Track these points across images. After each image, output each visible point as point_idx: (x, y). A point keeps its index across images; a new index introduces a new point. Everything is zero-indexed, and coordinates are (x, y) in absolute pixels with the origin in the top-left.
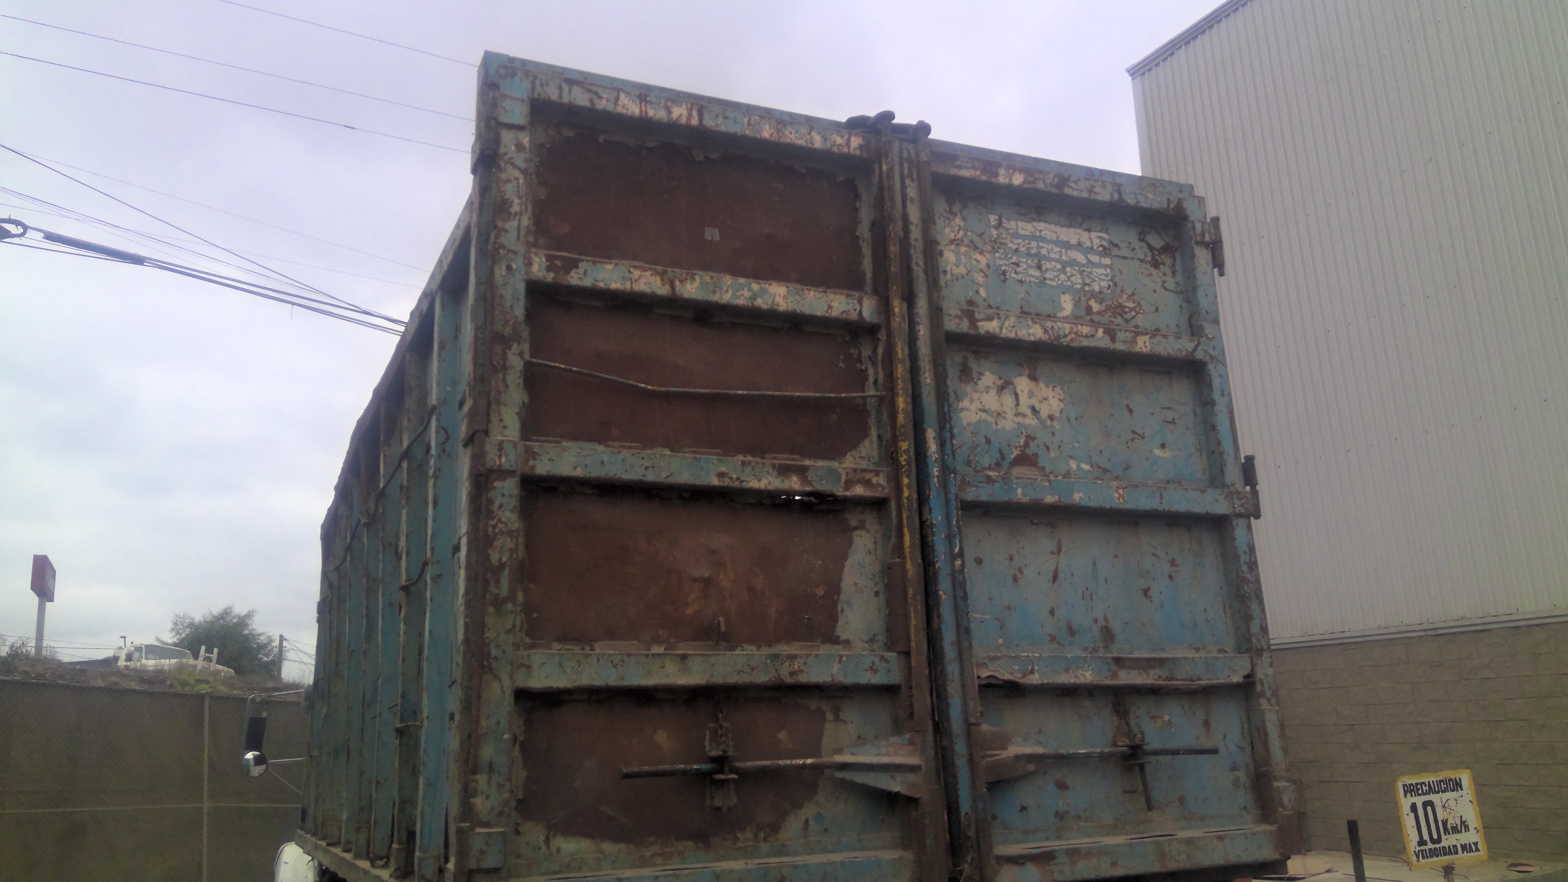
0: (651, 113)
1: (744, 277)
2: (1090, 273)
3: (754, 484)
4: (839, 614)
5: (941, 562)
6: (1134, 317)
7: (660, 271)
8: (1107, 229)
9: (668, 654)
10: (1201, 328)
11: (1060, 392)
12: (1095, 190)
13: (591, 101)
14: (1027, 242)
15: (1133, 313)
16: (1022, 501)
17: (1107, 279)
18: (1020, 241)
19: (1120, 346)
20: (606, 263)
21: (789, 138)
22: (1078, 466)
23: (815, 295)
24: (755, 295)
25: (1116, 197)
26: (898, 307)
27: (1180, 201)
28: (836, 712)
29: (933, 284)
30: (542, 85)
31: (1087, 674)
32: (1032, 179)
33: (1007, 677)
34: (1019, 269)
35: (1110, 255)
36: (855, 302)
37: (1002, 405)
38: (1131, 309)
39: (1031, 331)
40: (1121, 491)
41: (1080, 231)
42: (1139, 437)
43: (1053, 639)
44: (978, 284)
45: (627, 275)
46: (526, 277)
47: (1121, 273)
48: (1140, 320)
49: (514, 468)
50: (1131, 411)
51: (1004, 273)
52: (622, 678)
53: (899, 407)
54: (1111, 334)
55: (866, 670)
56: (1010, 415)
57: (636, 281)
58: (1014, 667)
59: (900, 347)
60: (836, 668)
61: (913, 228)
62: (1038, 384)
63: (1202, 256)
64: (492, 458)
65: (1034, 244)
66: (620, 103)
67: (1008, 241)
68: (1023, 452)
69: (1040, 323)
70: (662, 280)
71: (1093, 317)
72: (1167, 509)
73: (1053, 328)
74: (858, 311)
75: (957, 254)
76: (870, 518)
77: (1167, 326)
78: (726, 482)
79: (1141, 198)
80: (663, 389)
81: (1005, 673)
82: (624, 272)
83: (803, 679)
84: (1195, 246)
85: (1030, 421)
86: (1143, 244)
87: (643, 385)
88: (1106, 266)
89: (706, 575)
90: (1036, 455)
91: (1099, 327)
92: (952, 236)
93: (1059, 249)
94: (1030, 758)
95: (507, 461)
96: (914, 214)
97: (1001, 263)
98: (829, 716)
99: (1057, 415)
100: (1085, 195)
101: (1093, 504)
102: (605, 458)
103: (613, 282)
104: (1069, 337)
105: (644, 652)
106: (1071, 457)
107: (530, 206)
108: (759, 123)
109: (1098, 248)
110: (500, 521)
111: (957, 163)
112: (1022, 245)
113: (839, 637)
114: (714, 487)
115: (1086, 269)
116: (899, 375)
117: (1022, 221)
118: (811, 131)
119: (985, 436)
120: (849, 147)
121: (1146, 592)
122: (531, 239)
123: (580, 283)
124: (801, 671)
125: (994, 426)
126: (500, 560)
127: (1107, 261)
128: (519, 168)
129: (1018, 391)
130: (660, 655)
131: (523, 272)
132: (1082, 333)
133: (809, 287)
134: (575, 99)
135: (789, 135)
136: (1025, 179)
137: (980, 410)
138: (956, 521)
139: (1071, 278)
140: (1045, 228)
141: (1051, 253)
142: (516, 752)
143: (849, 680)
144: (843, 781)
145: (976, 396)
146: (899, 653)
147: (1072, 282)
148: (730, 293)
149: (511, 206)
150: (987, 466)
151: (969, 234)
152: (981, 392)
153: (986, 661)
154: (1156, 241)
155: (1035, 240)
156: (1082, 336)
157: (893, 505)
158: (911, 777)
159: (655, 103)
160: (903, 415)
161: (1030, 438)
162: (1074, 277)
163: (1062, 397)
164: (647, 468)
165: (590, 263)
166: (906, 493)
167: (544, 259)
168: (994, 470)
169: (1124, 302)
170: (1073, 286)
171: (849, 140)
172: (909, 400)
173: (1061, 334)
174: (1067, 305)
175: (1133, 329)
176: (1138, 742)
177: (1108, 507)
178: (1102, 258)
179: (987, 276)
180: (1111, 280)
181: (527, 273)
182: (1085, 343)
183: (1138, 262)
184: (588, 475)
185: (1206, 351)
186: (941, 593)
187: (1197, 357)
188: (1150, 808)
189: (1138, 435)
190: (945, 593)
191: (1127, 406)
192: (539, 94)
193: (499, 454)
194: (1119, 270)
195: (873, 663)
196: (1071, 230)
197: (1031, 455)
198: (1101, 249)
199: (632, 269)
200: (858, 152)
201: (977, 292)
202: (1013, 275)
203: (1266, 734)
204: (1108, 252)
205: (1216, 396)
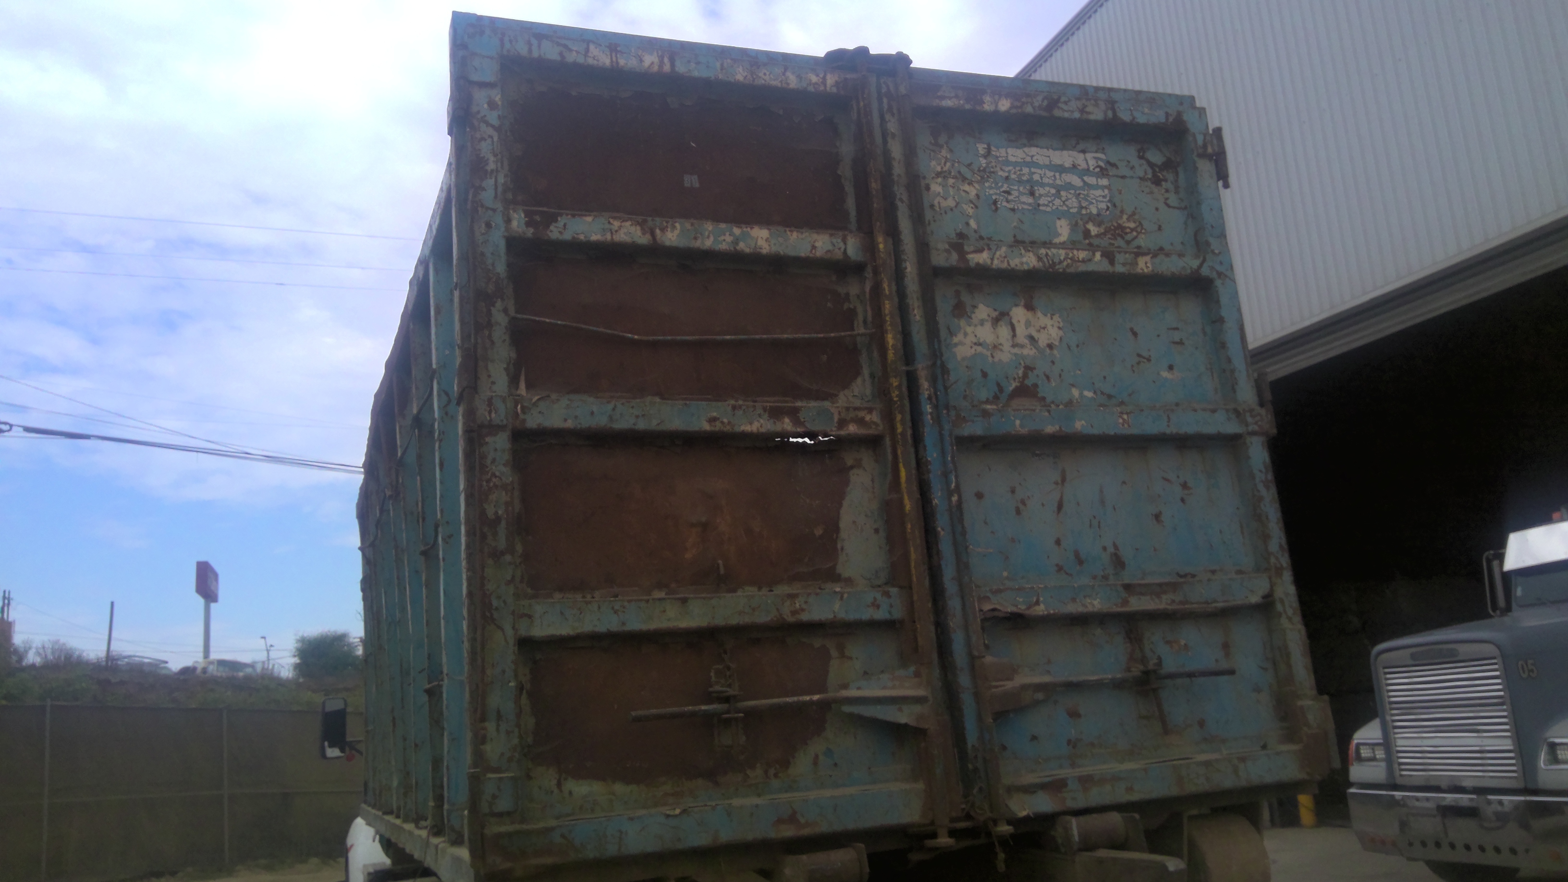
0: (622, 62)
1: (725, 222)
2: (1087, 195)
3: (748, 428)
4: (840, 552)
5: (938, 499)
6: (1136, 237)
7: (640, 221)
8: (1103, 149)
9: (669, 599)
10: (1208, 244)
11: (1060, 320)
12: (1088, 109)
13: (561, 54)
14: (1018, 168)
15: (1135, 234)
16: (1020, 433)
17: (1104, 200)
18: (1010, 168)
19: (1119, 269)
20: (586, 216)
21: (763, 79)
22: (1081, 394)
23: (798, 237)
24: (737, 239)
25: (1110, 114)
26: (882, 243)
27: (1179, 114)
28: (841, 649)
29: (918, 219)
30: (511, 41)
31: (1096, 602)
32: (1019, 104)
33: (1010, 609)
34: (1010, 198)
35: (1108, 175)
36: (839, 240)
37: (998, 337)
38: (1132, 230)
39: (1024, 260)
40: (1125, 417)
41: (1075, 153)
42: (1145, 360)
43: (1060, 568)
44: (968, 215)
45: (607, 226)
46: (506, 234)
47: (1120, 193)
48: (1142, 241)
49: (505, 422)
50: (1135, 334)
51: (995, 202)
52: (624, 624)
53: (888, 343)
54: (1109, 256)
55: (868, 606)
56: (1007, 346)
57: (616, 231)
58: (1017, 598)
59: (887, 283)
60: (837, 606)
61: (895, 164)
62: (1035, 313)
63: (1205, 167)
64: (482, 413)
65: (1026, 170)
66: (590, 54)
67: (998, 169)
68: (1022, 383)
69: (1032, 252)
70: (642, 229)
71: (1092, 241)
72: (1174, 431)
73: (1047, 255)
74: (842, 250)
75: (944, 186)
76: (867, 458)
77: (1172, 244)
78: (718, 427)
79: (1136, 114)
80: (651, 338)
81: (1008, 604)
82: (604, 224)
83: (805, 617)
84: (1196, 159)
85: (1029, 351)
86: (1143, 162)
87: (630, 335)
88: (1103, 188)
89: (704, 519)
90: (1036, 386)
91: (1097, 251)
92: (939, 169)
93: (1052, 174)
94: (1040, 687)
95: (499, 415)
96: (896, 150)
97: (991, 192)
98: (834, 653)
99: (1057, 343)
100: (1077, 115)
101: (1095, 431)
102: (595, 409)
103: (593, 234)
104: (1065, 263)
105: (645, 598)
106: (1073, 385)
107: (506, 163)
108: (732, 66)
109: (1094, 169)
110: (494, 475)
111: (939, 94)
112: (1012, 172)
113: (839, 575)
114: (705, 432)
115: (1082, 192)
116: (887, 312)
117: (1013, 147)
118: (786, 70)
119: (982, 370)
120: (825, 85)
121: (1157, 517)
122: (510, 196)
123: (561, 237)
124: (803, 610)
125: (990, 359)
126: (496, 513)
127: (1104, 182)
128: (493, 126)
129: (1014, 321)
130: (660, 599)
131: (503, 229)
132: (1078, 258)
133: (793, 229)
134: (544, 54)
135: (763, 77)
136: (1012, 104)
137: (975, 344)
138: (951, 457)
139: (1066, 203)
140: (1039, 154)
141: (1043, 178)
142: (524, 700)
143: (852, 616)
144: (851, 716)
145: (969, 330)
146: (901, 587)
147: (1067, 206)
148: (712, 239)
149: (487, 164)
150: (985, 400)
151: (956, 165)
152: (976, 326)
153: (989, 594)
154: (1156, 157)
155: (1027, 167)
156: (1079, 261)
157: (888, 441)
158: (917, 709)
159: (625, 53)
160: (893, 352)
161: (1028, 369)
162: (1070, 201)
163: (1061, 325)
164: (637, 417)
165: (569, 216)
166: (900, 430)
167: (523, 215)
168: (991, 403)
169: (1124, 223)
170: (1068, 210)
171: (824, 78)
172: (899, 336)
173: (1056, 260)
174: (1064, 230)
175: (1135, 250)
176: (1151, 666)
177: (1112, 433)
178: (1099, 180)
179: (976, 207)
180: (1110, 201)
181: (507, 229)
182: (1082, 268)
183: (1138, 181)
184: (579, 426)
185: (1212, 268)
186: (939, 529)
187: (1203, 274)
188: (1166, 731)
189: (1144, 358)
190: (943, 530)
191: (1132, 330)
192: (508, 51)
193: (488, 409)
194: (1118, 190)
195: (875, 599)
196: (1065, 153)
197: (1030, 385)
198: (1098, 170)
199: (611, 221)
200: (834, 90)
201: (967, 224)
202: (1005, 204)
203: (1288, 655)
204: (1105, 173)
205: (1224, 313)
